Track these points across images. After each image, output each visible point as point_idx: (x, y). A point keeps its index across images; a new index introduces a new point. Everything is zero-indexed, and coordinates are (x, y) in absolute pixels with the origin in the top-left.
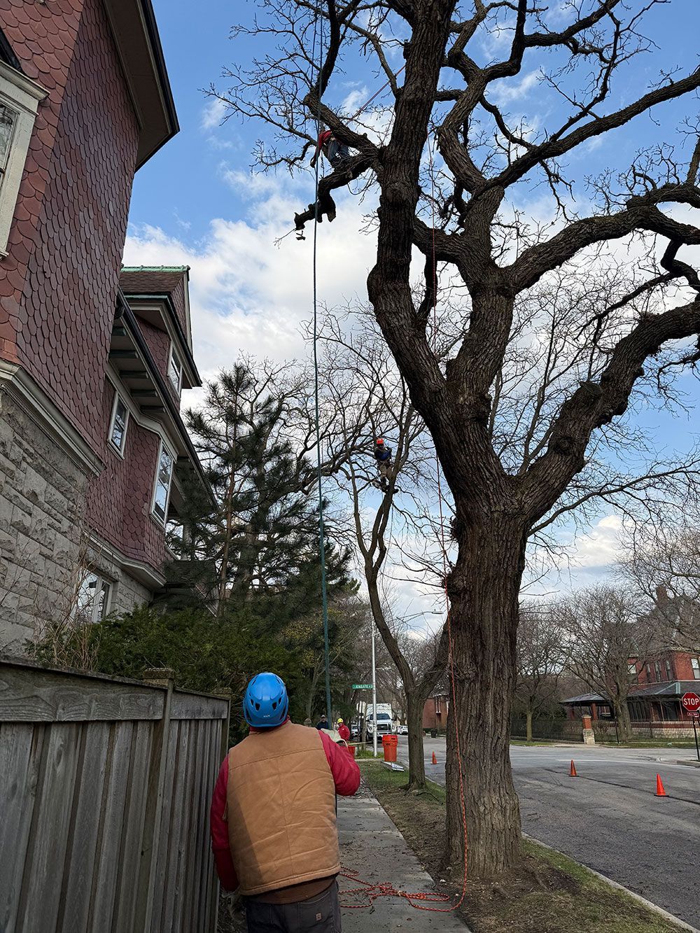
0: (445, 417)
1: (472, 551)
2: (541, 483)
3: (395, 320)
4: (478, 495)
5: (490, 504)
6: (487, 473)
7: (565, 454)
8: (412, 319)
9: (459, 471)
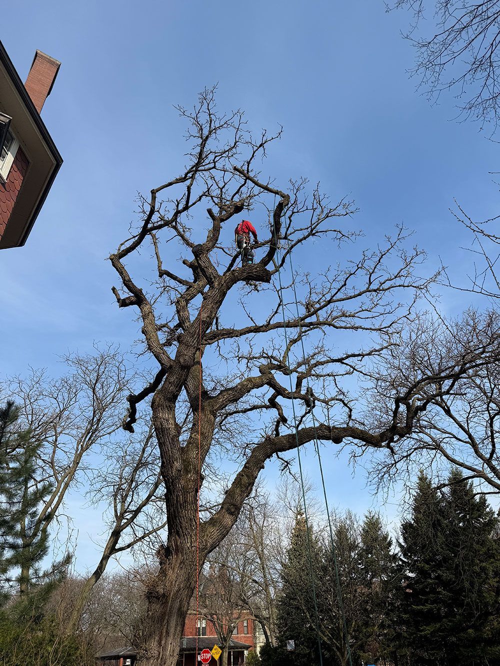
0: (180, 486)
1: (173, 570)
2: (217, 530)
3: (166, 424)
4: (186, 535)
5: (192, 541)
6: (194, 523)
7: (232, 515)
8: (175, 425)
9: (179, 519)
